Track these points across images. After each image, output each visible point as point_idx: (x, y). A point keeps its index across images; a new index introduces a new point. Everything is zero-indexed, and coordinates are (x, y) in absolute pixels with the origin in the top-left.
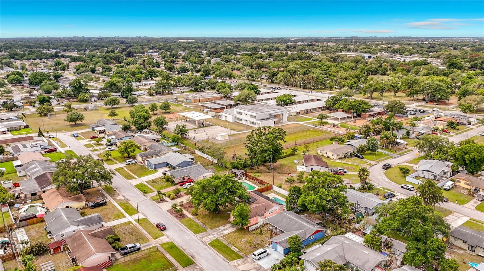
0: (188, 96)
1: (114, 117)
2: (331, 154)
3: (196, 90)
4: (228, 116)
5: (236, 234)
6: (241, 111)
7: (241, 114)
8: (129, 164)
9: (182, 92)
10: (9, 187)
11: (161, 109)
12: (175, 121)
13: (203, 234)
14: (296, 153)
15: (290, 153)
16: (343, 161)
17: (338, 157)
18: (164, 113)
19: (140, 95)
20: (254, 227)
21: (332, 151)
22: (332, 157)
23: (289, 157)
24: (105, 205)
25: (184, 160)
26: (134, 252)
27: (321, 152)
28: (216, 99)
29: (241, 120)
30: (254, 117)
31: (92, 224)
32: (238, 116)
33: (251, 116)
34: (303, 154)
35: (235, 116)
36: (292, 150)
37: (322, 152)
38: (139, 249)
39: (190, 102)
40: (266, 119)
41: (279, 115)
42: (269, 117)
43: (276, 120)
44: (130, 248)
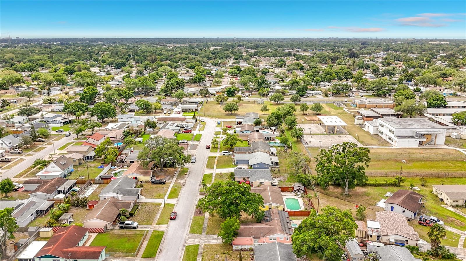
0: (356, 101)
1: (265, 112)
2: (446, 196)
3: (379, 95)
4: (370, 126)
5: (219, 247)
6: (383, 123)
7: (382, 126)
8: (224, 155)
9: (360, 96)
10: (126, 152)
11: (312, 109)
12: (313, 124)
13: (194, 236)
14: (401, 184)
15: (392, 182)
16: (458, 211)
17: (454, 204)
18: (314, 115)
19: (316, 95)
20: (240, 247)
21: (447, 193)
22: (446, 202)
23: (387, 187)
24: (163, 184)
25: (261, 162)
26: (130, 229)
27: (436, 191)
28: (386, 107)
29: (382, 133)
30: (392, 132)
31: (129, 195)
32: (381, 128)
33: (391, 131)
34: (411, 187)
35: (377, 128)
36: (396, 179)
37: (438, 191)
38: (134, 228)
39: (355, 107)
40: (409, 137)
41: (430, 135)
42: (414, 135)
43: (424, 140)
44: (126, 224)
